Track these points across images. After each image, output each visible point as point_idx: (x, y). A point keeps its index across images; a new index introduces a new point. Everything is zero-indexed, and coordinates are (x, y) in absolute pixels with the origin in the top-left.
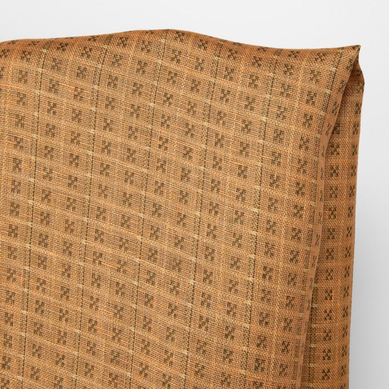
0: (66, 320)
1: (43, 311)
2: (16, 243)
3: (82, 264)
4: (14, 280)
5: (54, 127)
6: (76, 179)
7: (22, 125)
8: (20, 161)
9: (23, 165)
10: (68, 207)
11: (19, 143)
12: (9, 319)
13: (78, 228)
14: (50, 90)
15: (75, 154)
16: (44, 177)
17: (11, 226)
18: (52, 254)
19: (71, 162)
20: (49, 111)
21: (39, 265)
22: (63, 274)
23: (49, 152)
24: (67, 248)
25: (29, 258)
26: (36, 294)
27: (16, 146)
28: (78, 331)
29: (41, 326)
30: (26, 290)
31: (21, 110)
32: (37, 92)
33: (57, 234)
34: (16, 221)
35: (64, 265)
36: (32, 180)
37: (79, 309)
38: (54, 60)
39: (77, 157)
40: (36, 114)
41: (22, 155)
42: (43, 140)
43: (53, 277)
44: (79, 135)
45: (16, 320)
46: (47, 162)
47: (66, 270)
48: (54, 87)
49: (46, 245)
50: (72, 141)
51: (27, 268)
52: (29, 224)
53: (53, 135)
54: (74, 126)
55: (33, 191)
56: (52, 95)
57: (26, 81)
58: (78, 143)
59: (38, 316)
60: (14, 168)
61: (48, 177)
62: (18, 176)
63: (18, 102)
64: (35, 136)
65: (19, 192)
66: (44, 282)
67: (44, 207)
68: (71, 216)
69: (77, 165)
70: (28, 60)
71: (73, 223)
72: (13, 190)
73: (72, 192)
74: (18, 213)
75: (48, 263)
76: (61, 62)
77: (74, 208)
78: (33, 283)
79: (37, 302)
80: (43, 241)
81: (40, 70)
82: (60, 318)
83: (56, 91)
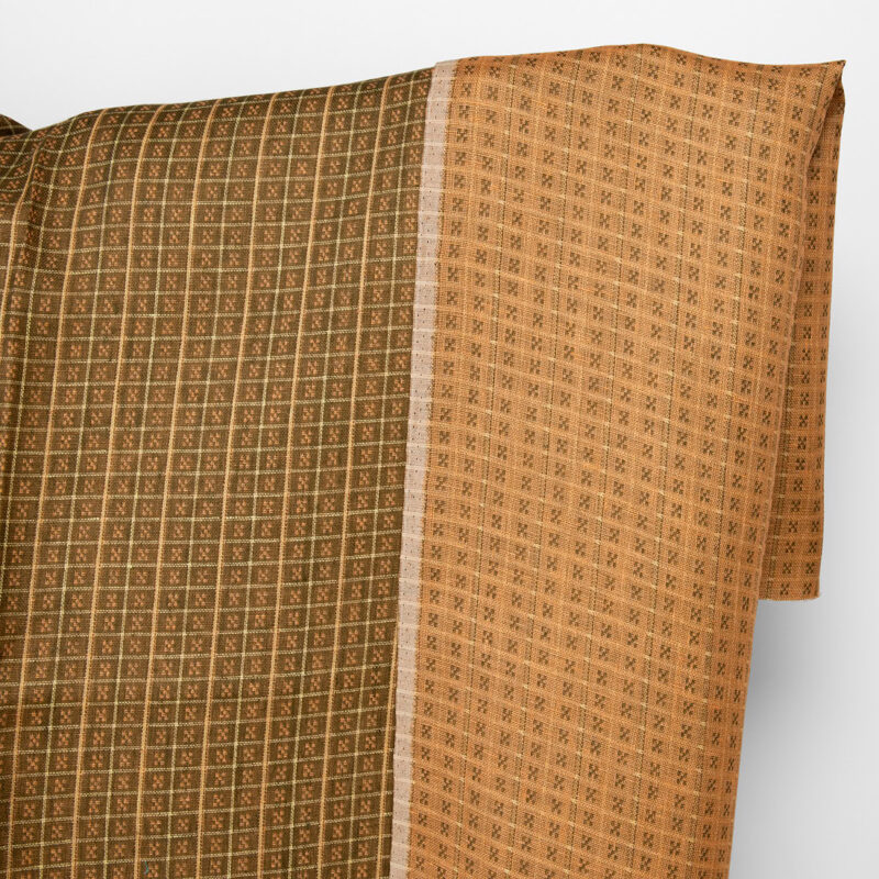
0: (540, 349)
1: (513, 340)
2: (484, 269)
3: (556, 289)
4: (482, 308)
5: (526, 146)
6: (549, 201)
7: (492, 145)
8: (489, 183)
9: (491, 187)
10: (541, 230)
11: (488, 163)
12: (477, 350)
13: (551, 251)
14: (522, 107)
15: (549, 174)
16: (515, 199)
17: (478, 251)
18: (524, 280)
19: (544, 183)
20: (520, 129)
21: (509, 292)
22: (536, 300)
23: (520, 172)
24: (540, 274)
25: (498, 284)
26: (507, 323)
27: (484, 167)
28: (552, 359)
29: (512, 355)
30: (495, 319)
31: (490, 128)
32: (508, 109)
33: (528, 258)
34: (486, 246)
35: (536, 291)
36: (502, 202)
37: (554, 336)
38: (525, 76)
39: (551, 177)
40: (507, 132)
41: (490, 176)
42: (514, 160)
43: (525, 304)
44: (552, 154)
45: (485, 352)
46: (518, 183)
47: (539, 296)
48: (526, 104)
49: (517, 271)
50: (545, 160)
51: (496, 295)
52: (499, 249)
53: (525, 154)
54: (547, 144)
55: (502, 214)
56: (524, 113)
57: (496, 98)
58: (552, 162)
59: (509, 346)
60: (483, 190)
61: (519, 198)
62: (487, 198)
63: (488, 120)
64: (505, 156)
65: (487, 215)
66: (515, 310)
67: (515, 230)
68: (544, 239)
69: (550, 185)
70: (498, 76)
71: (546, 247)
72: (481, 213)
73: (545, 215)
74: (486, 237)
75: (519, 290)
76: (531, 77)
77: (547, 232)
78: (502, 310)
79: (508, 331)
80: (514, 266)
81: (511, 86)
82: (533, 347)
83: (528, 109)
